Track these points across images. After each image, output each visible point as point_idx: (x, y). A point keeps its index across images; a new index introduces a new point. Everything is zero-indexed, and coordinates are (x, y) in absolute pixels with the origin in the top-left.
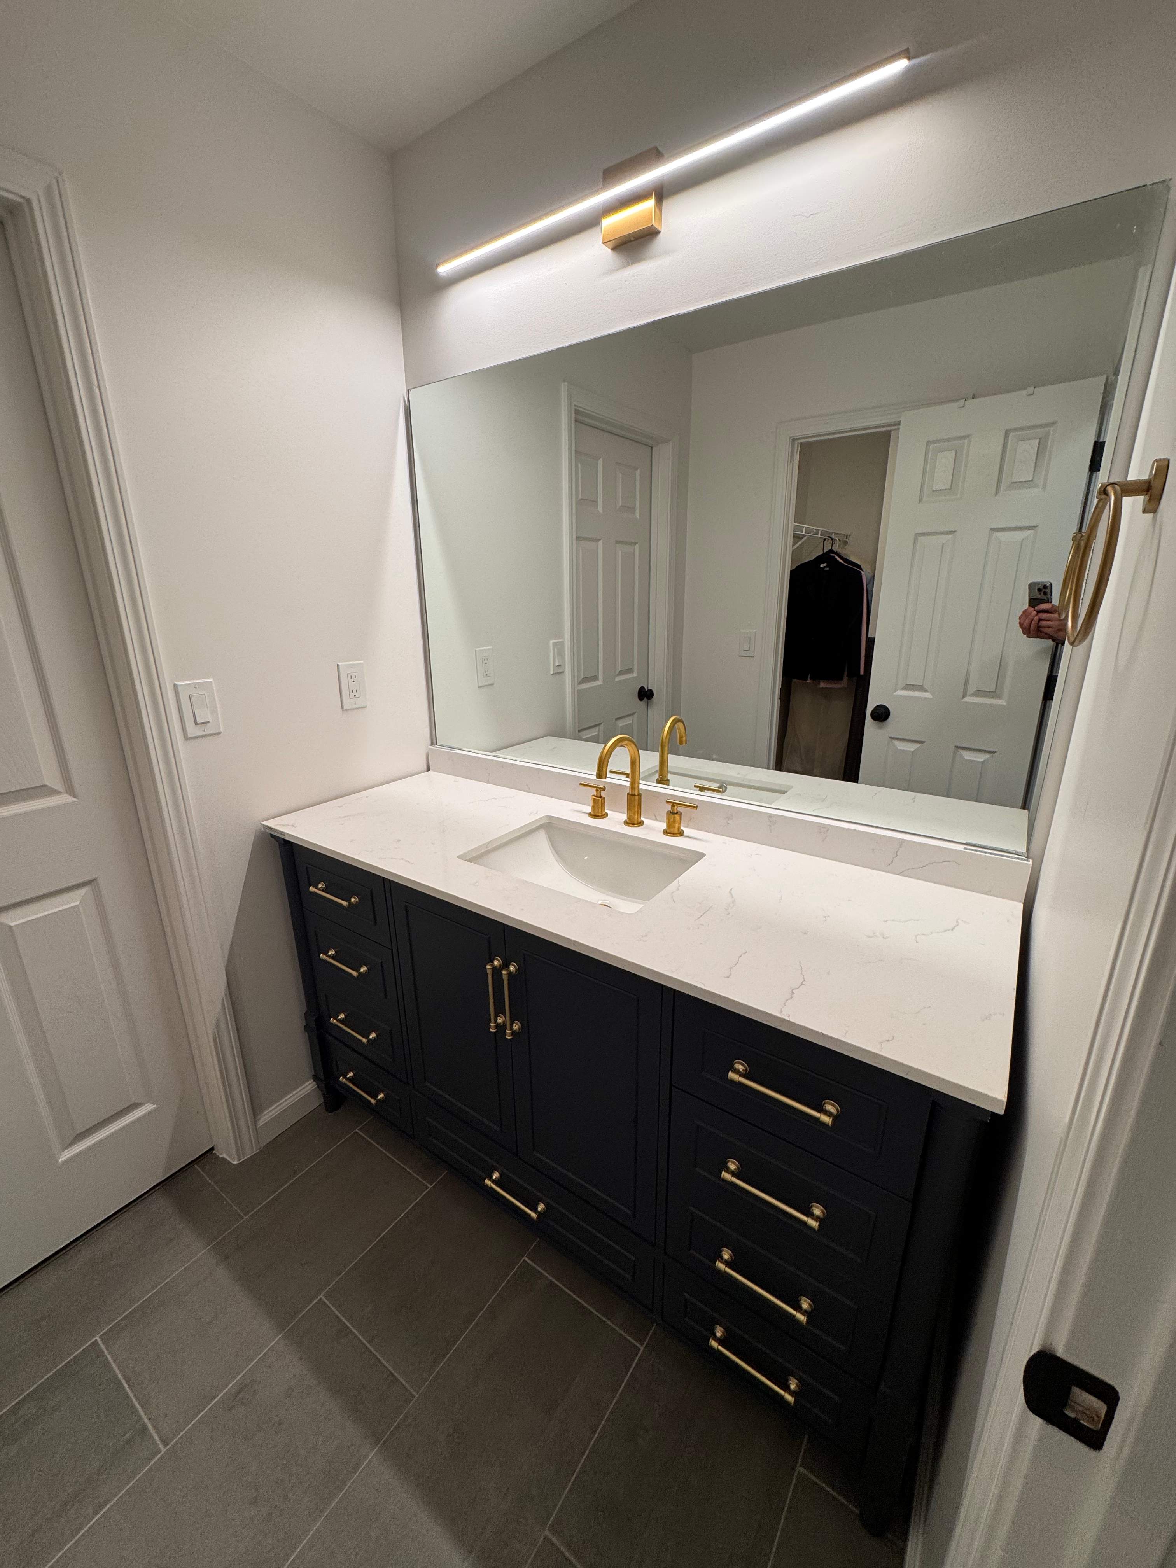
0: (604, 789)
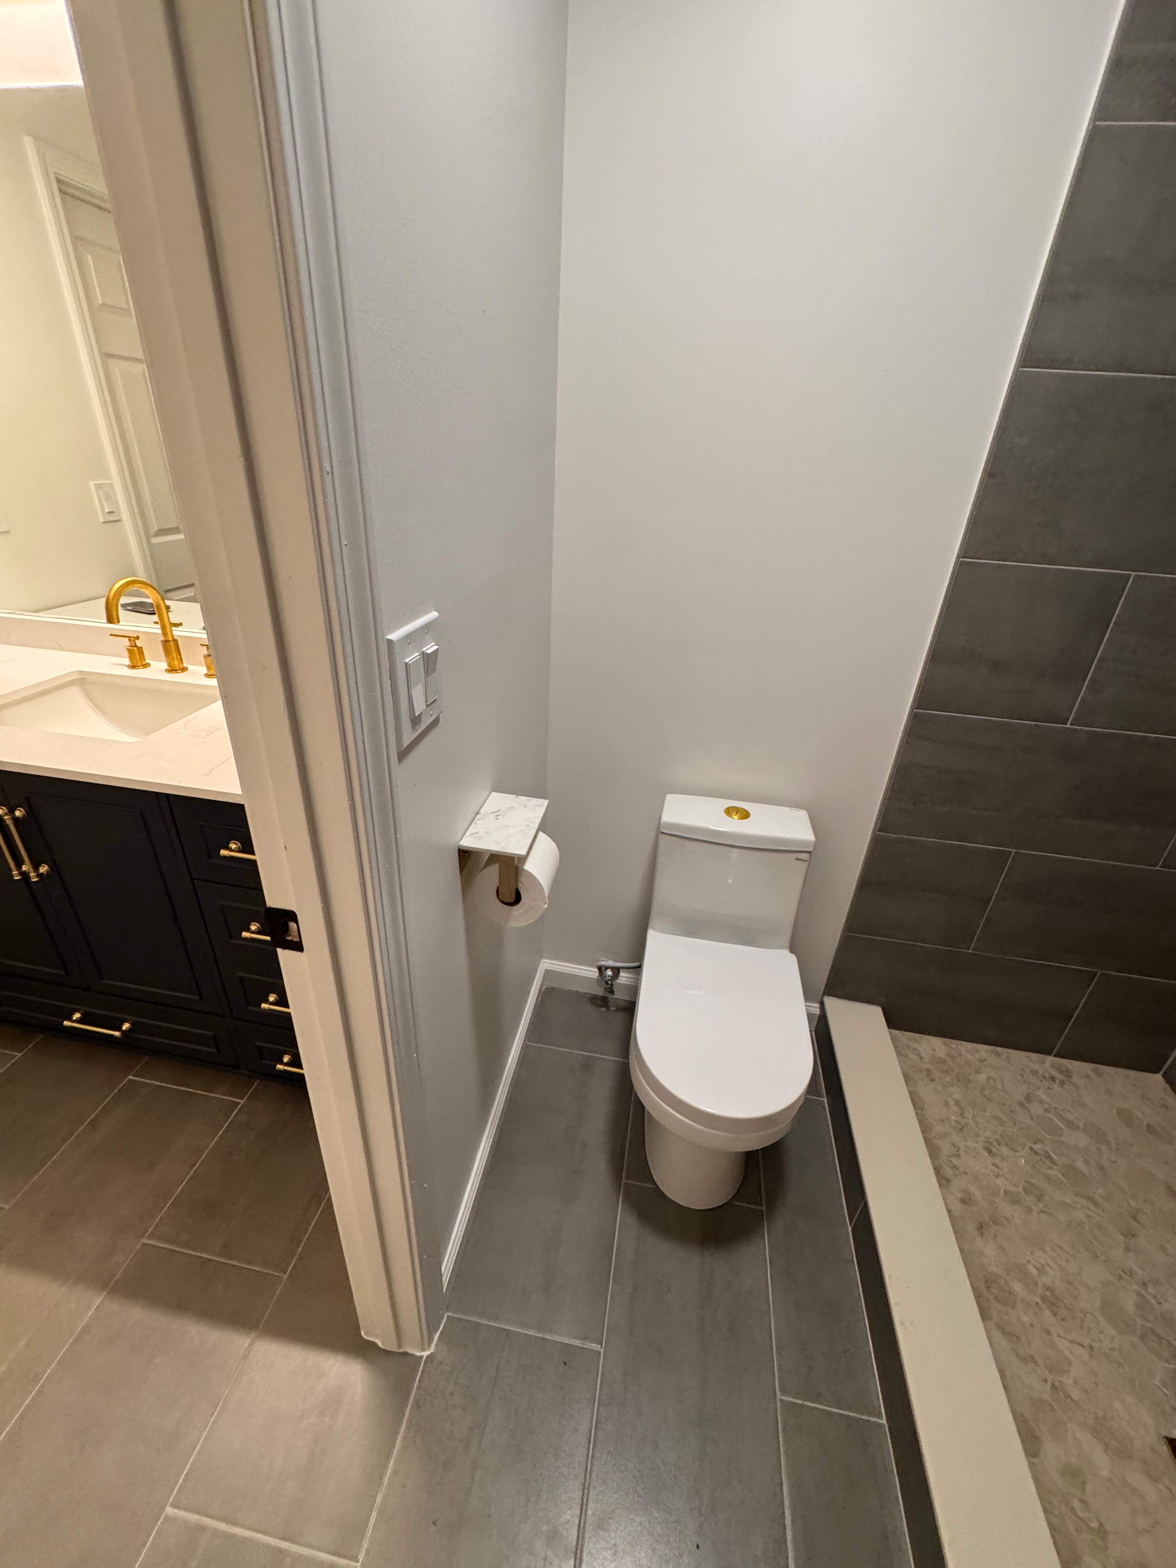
0: (138, 638)
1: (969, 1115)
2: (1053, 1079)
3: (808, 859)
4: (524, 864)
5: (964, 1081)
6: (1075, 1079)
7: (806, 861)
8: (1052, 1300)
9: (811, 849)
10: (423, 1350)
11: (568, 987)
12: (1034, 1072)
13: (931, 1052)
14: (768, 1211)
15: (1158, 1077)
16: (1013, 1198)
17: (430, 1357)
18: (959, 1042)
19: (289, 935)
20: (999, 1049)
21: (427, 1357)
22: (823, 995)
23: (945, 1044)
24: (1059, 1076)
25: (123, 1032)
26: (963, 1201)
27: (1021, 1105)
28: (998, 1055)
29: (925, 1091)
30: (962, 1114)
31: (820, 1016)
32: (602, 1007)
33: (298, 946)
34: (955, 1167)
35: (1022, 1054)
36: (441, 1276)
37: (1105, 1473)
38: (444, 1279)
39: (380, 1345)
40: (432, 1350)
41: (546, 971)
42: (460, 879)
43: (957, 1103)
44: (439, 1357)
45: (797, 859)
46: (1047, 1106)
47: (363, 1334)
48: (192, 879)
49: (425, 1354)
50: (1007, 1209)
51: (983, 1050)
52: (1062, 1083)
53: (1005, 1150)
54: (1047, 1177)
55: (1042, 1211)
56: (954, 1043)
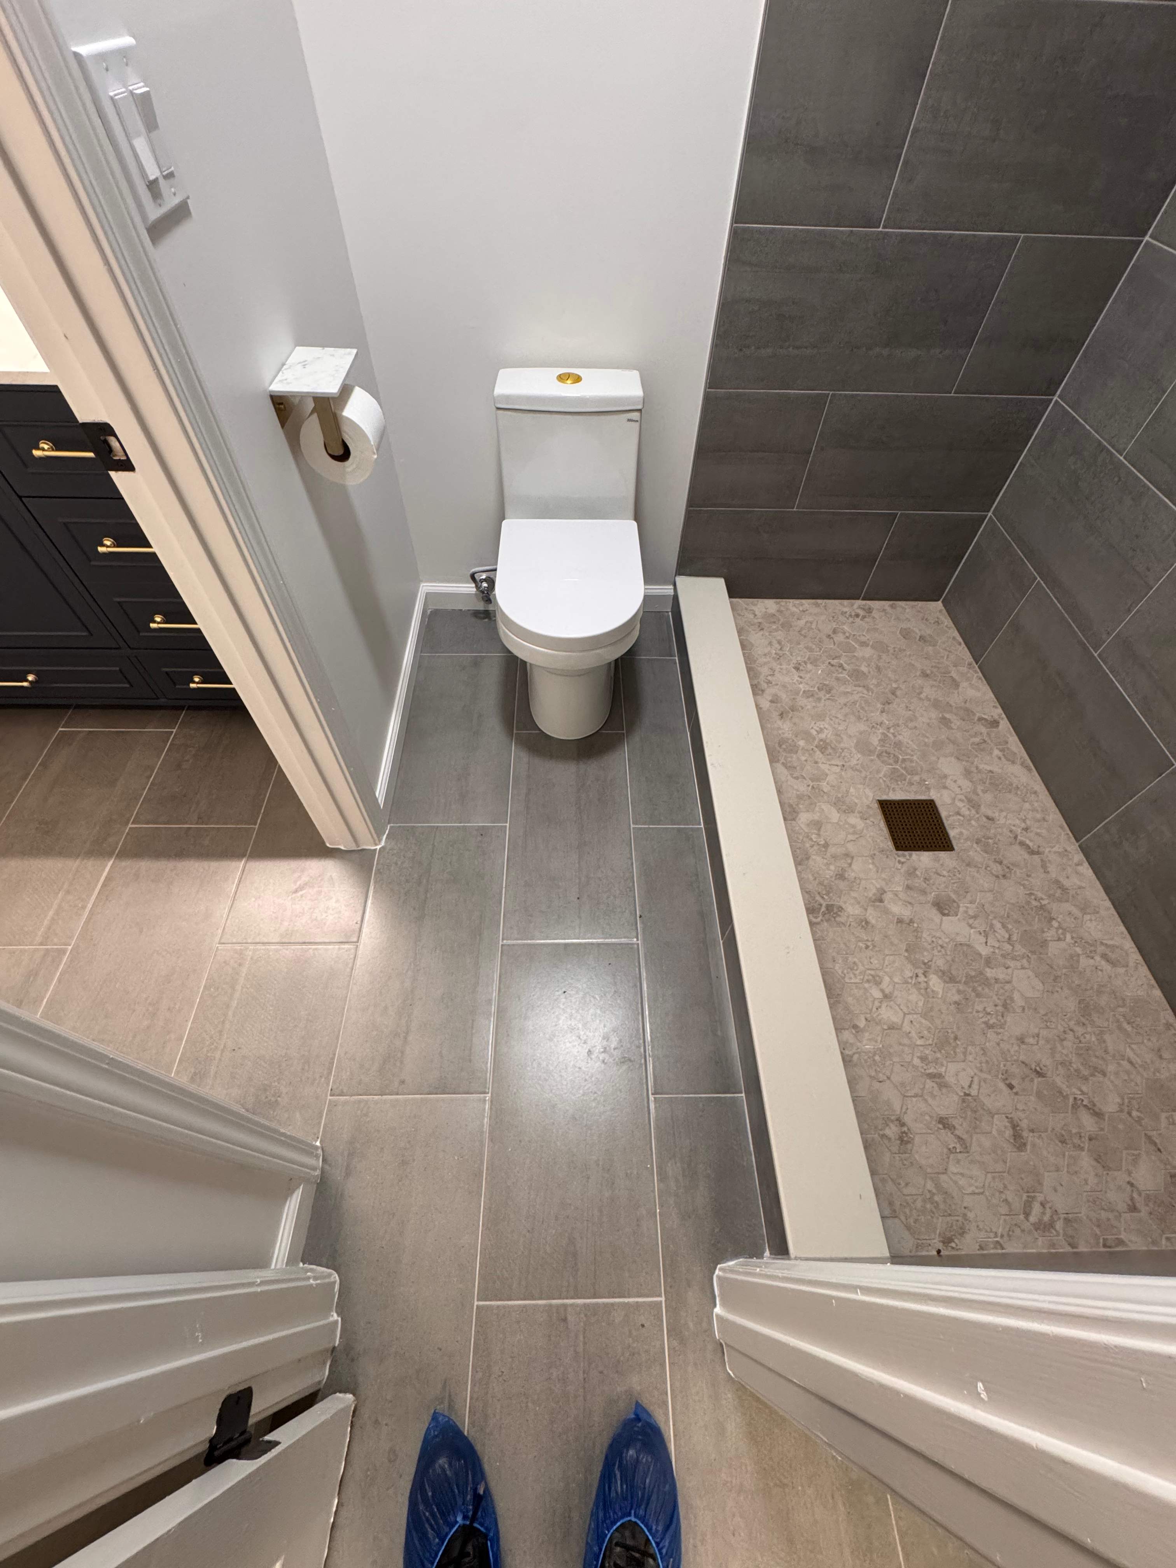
1: (787, 649)
2: (857, 616)
3: (638, 419)
4: (342, 409)
5: (787, 626)
6: (875, 614)
7: (637, 421)
8: (823, 747)
9: (640, 407)
10: (376, 845)
11: (449, 607)
12: (843, 613)
13: (764, 610)
14: (627, 732)
15: (939, 604)
16: (808, 694)
17: (383, 848)
18: (788, 600)
19: (116, 455)
20: (819, 601)
21: (380, 849)
22: (675, 576)
23: (777, 603)
24: (861, 613)
25: (31, 682)
26: (772, 701)
27: (829, 636)
28: (818, 605)
29: (755, 637)
30: (781, 649)
31: (674, 596)
32: (484, 618)
33: (127, 466)
34: (769, 682)
35: (837, 602)
36: (377, 800)
37: (835, 820)
38: (380, 801)
39: (342, 848)
40: (383, 843)
41: (427, 594)
42: (283, 436)
43: (779, 642)
44: (389, 847)
45: (629, 420)
46: (847, 634)
47: (328, 845)
48: (20, 497)
49: (378, 847)
50: (802, 701)
51: (806, 603)
52: (864, 617)
53: (809, 666)
54: (838, 679)
55: (829, 699)
56: (783, 602)
